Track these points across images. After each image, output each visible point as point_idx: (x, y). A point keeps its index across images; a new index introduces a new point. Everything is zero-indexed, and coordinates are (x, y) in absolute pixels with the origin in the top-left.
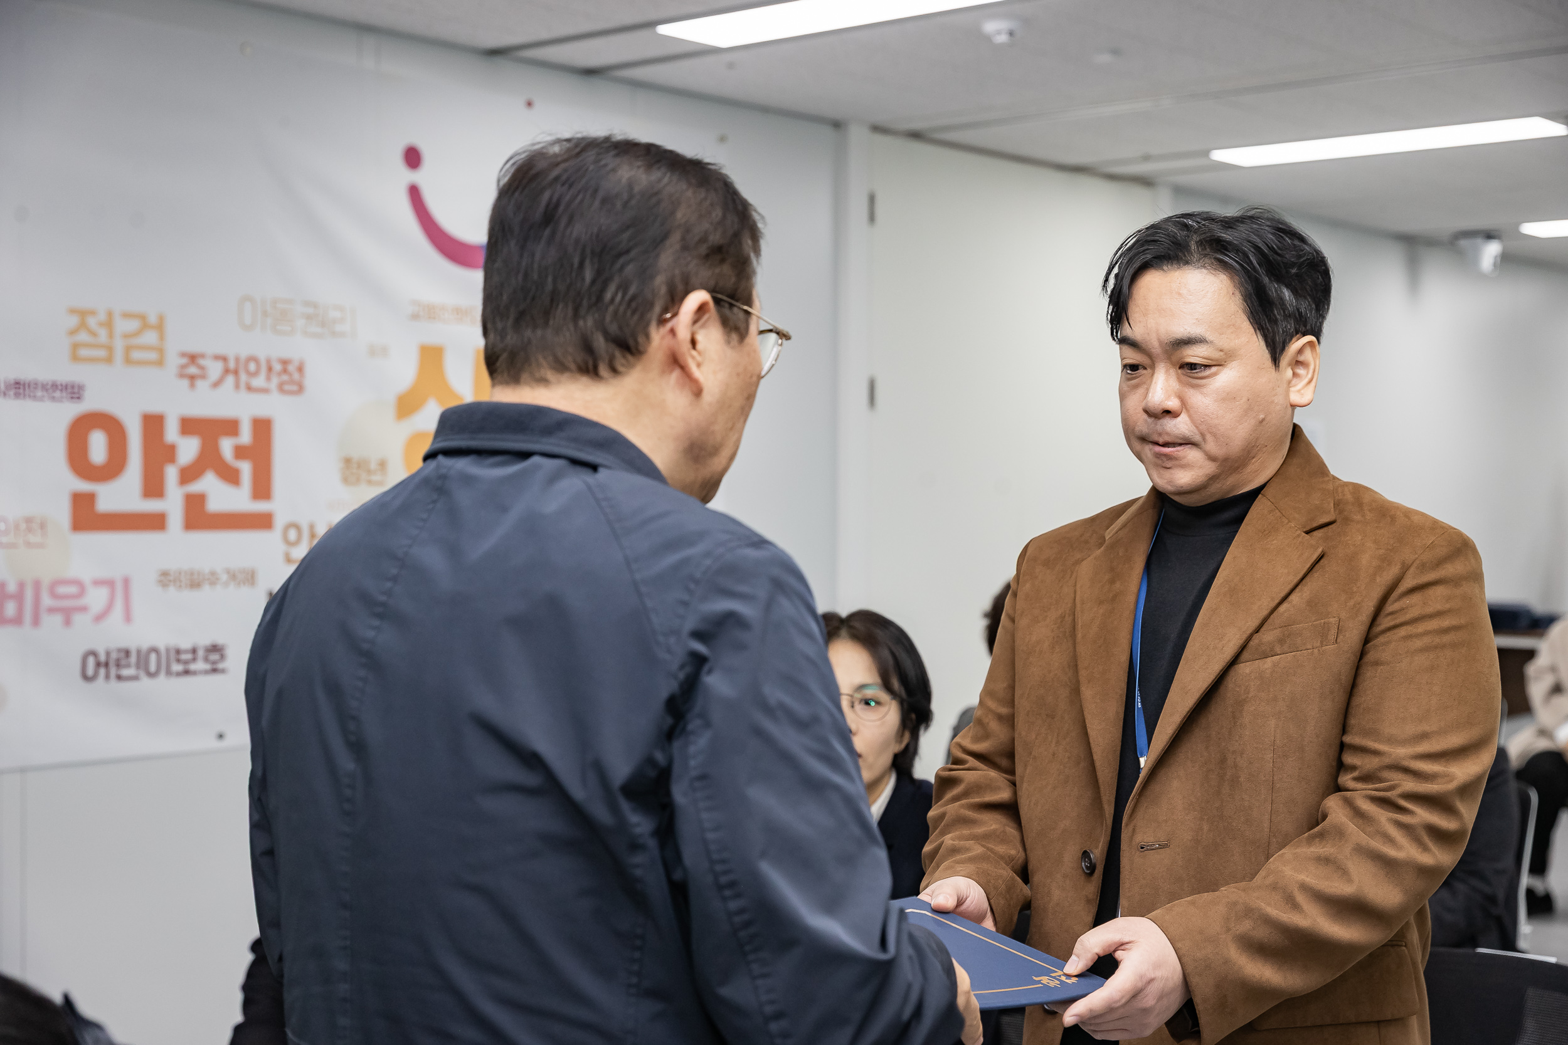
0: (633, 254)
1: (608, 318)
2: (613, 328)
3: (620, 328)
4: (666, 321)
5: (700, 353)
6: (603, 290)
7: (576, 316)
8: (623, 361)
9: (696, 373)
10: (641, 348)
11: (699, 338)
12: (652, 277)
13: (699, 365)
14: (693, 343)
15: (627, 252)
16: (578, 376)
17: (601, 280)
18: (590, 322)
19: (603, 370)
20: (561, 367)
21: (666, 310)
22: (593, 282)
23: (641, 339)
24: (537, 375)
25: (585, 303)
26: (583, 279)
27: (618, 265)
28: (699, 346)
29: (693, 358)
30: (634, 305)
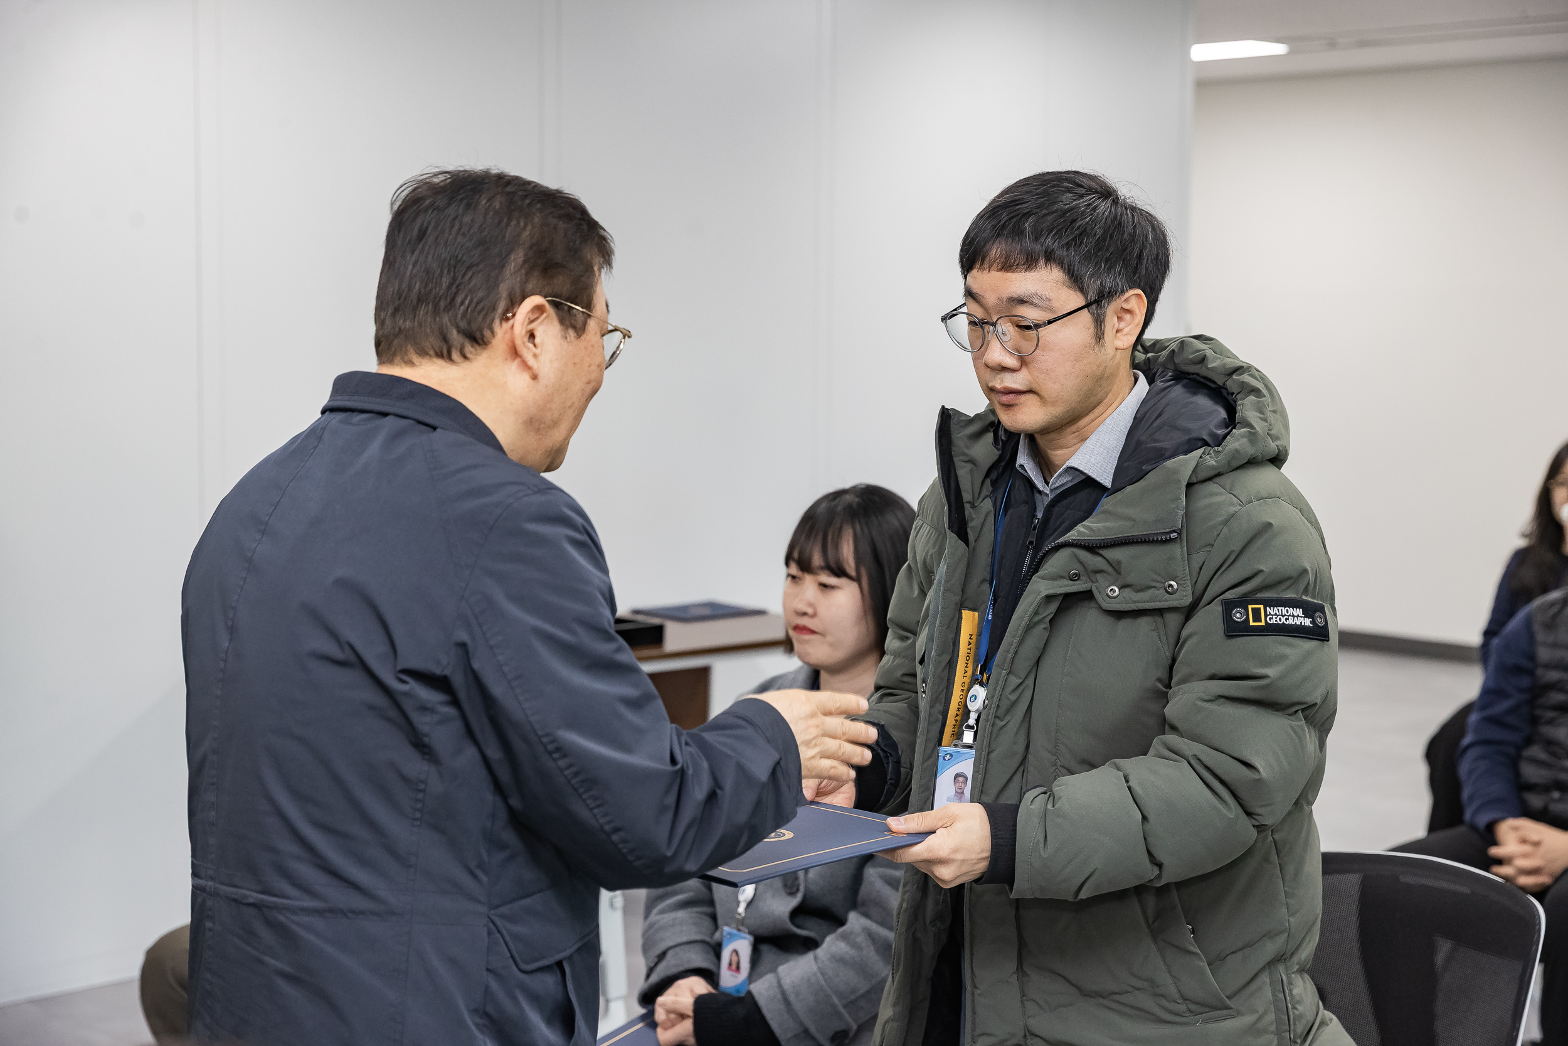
0: (481, 266)
1: (459, 316)
2: (463, 324)
3: (469, 323)
4: (508, 319)
5: (535, 346)
6: (456, 294)
7: (436, 311)
8: (472, 350)
9: (531, 361)
10: (486, 340)
11: (537, 334)
12: (496, 285)
13: (535, 356)
14: (532, 336)
15: (477, 265)
16: (435, 360)
17: (455, 286)
18: (446, 319)
19: (455, 355)
20: (423, 353)
21: (506, 311)
22: (449, 287)
23: (487, 333)
24: (406, 358)
25: (442, 304)
26: (441, 285)
27: (470, 274)
28: (537, 340)
29: (529, 349)
30: (480, 307)
